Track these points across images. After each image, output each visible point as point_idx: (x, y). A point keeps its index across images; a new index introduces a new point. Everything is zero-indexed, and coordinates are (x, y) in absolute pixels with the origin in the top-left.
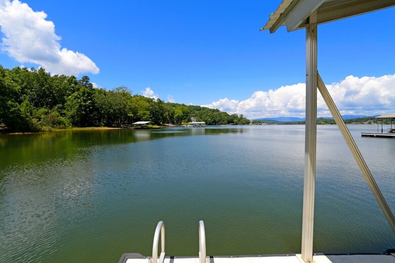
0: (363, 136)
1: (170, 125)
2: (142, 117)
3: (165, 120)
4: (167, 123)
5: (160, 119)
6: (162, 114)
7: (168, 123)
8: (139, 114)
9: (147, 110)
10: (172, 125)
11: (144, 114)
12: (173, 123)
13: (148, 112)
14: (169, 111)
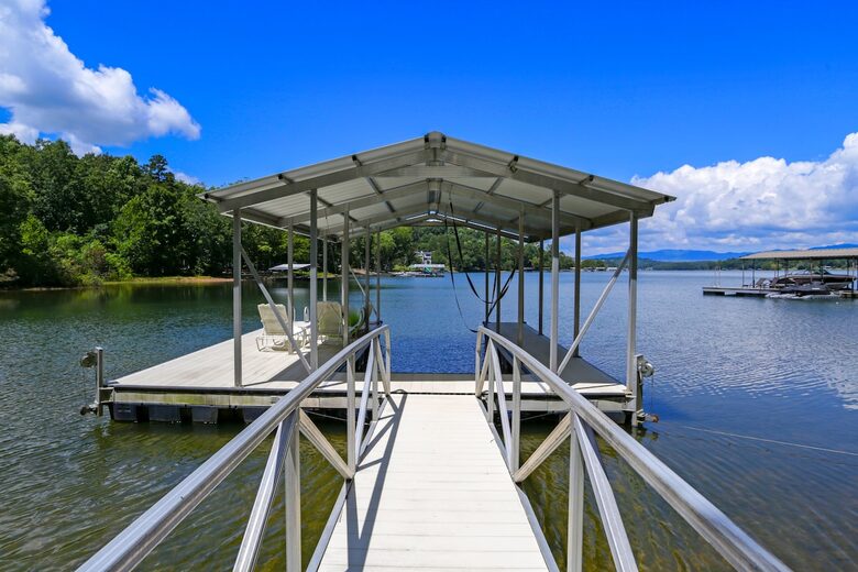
0: (706, 293)
1: (362, 271)
5: (336, 257)
7: (359, 266)
8: (284, 246)
12: (371, 266)
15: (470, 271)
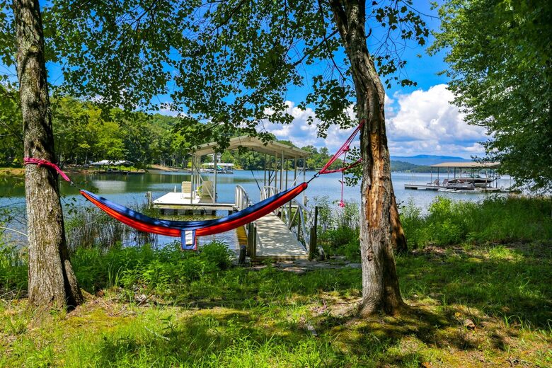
0: (406, 188)
1: (161, 167)
2: (107, 150)
3: (152, 157)
4: (155, 164)
5: (140, 154)
6: (145, 145)
7: (157, 163)
8: (99, 145)
9: (118, 137)
10: (166, 168)
11: (112, 145)
12: (169, 163)
13: (120, 141)
14: (160, 138)
15: (255, 169)
